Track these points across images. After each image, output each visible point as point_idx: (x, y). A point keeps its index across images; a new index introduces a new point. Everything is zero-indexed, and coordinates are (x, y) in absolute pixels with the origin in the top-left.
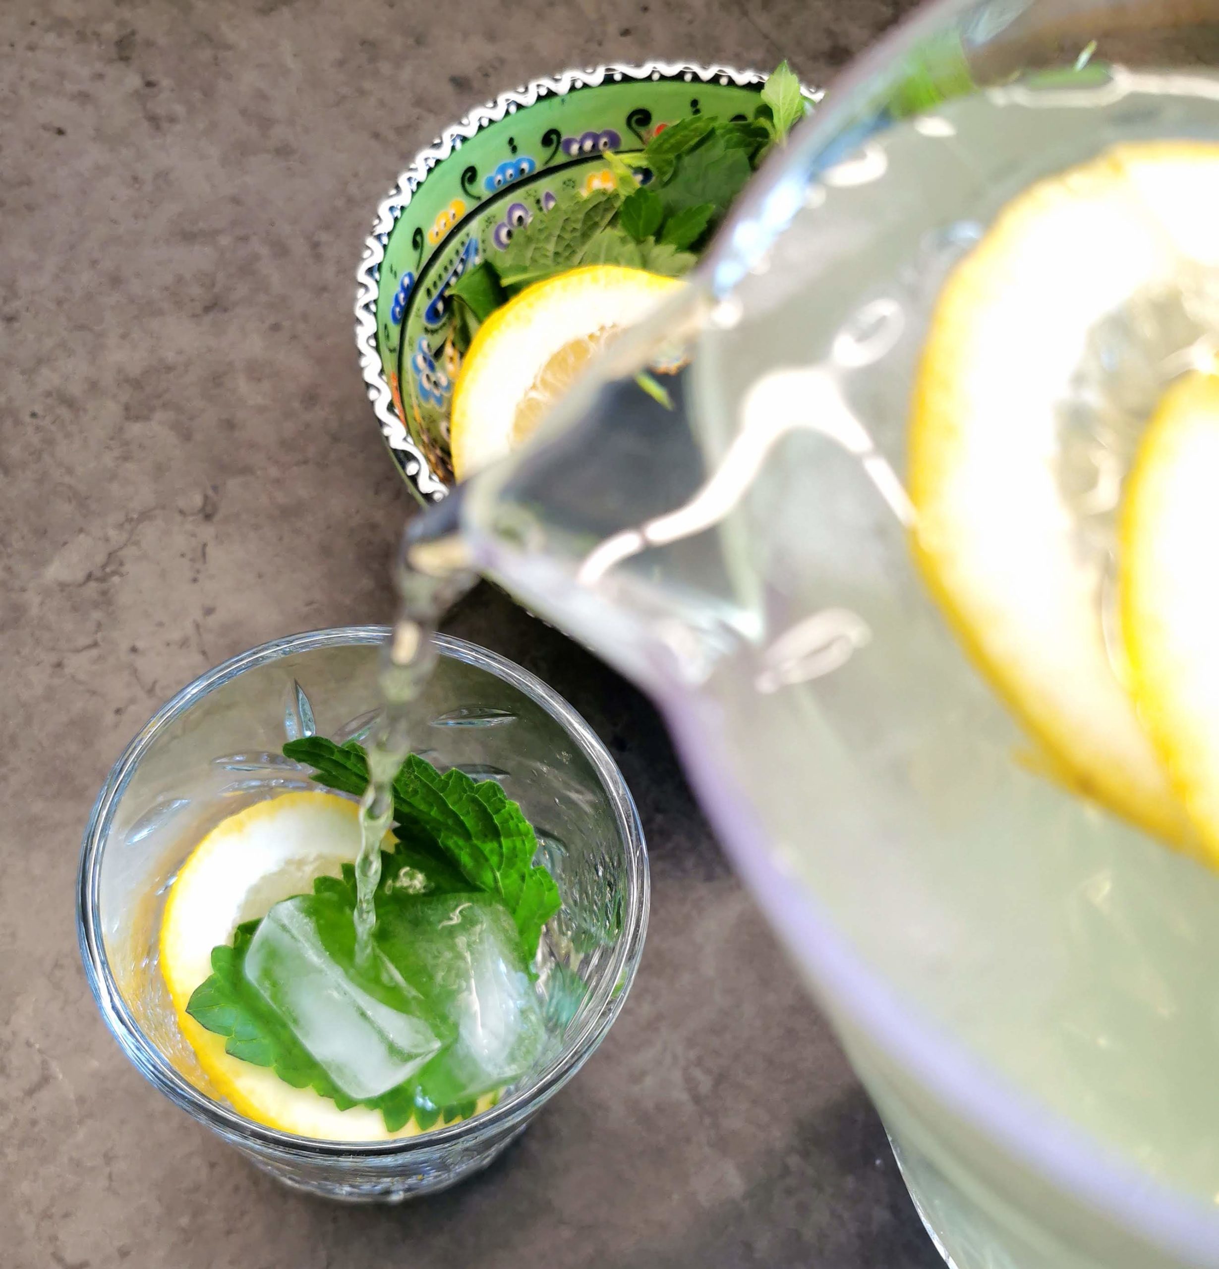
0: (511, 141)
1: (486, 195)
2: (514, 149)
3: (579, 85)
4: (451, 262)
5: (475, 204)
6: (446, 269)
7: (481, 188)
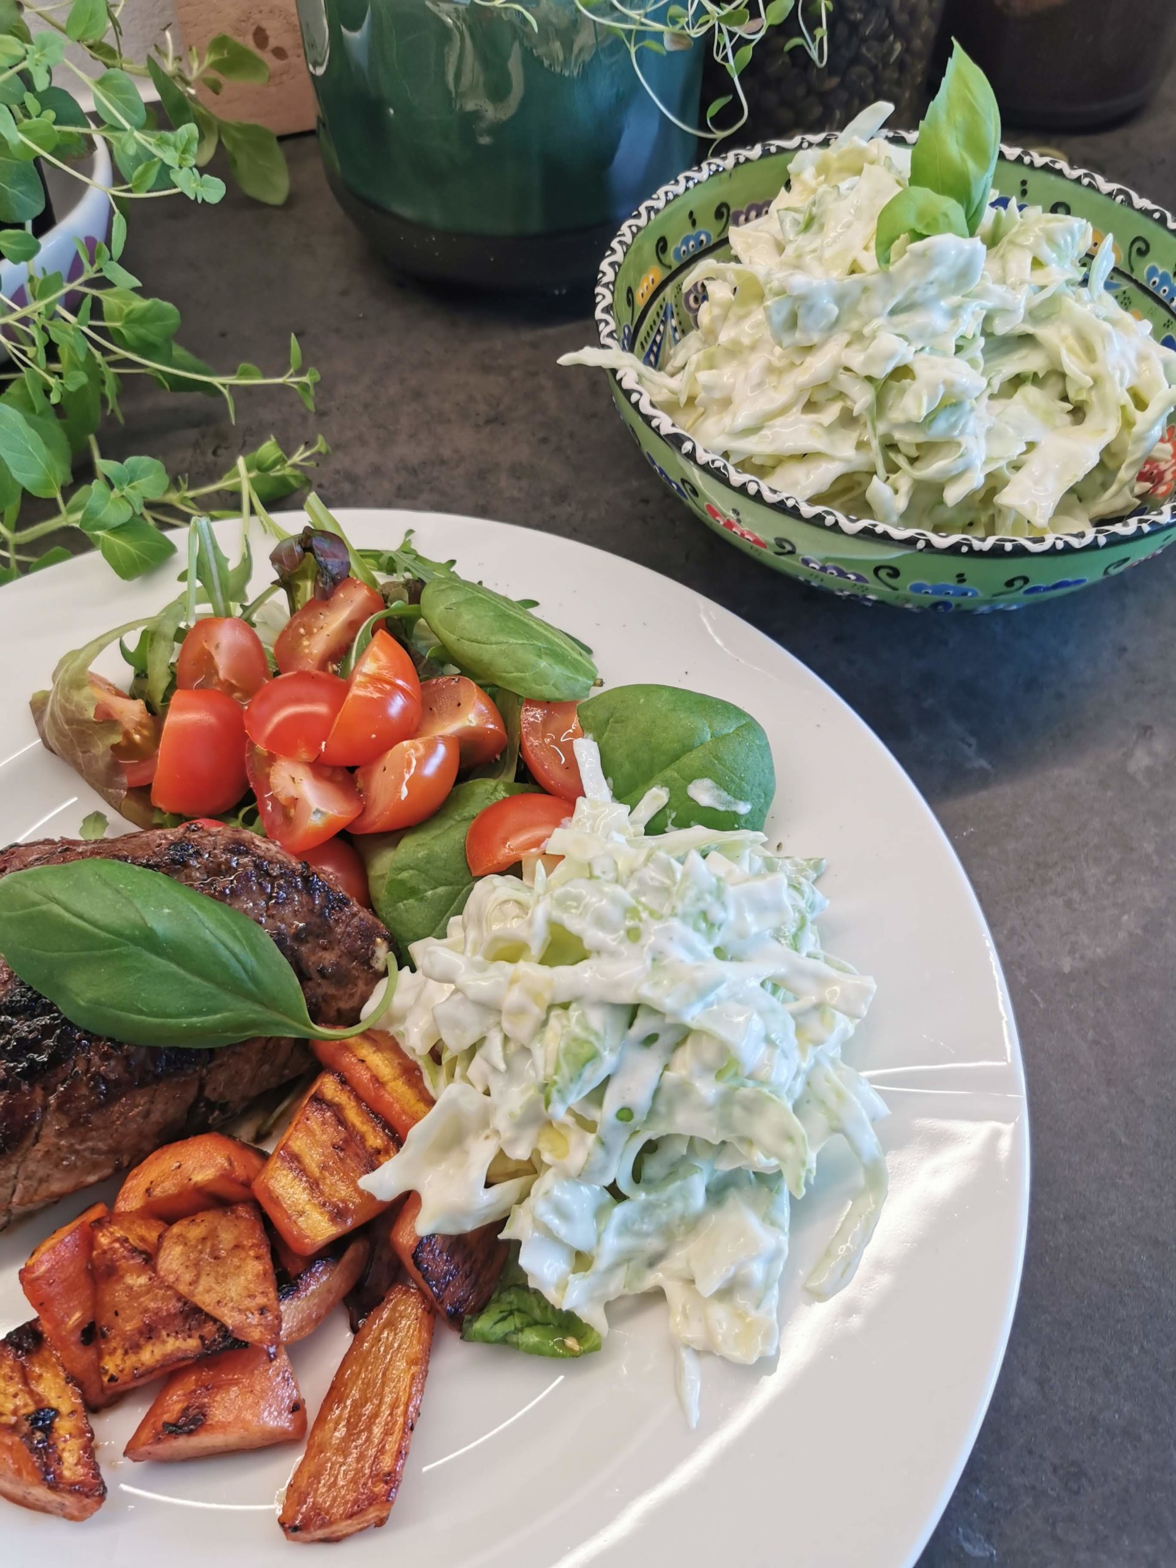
0: (691, 214)
1: (675, 265)
2: (694, 223)
3: (742, 159)
4: (655, 322)
5: (668, 273)
6: (651, 328)
7: (670, 258)
